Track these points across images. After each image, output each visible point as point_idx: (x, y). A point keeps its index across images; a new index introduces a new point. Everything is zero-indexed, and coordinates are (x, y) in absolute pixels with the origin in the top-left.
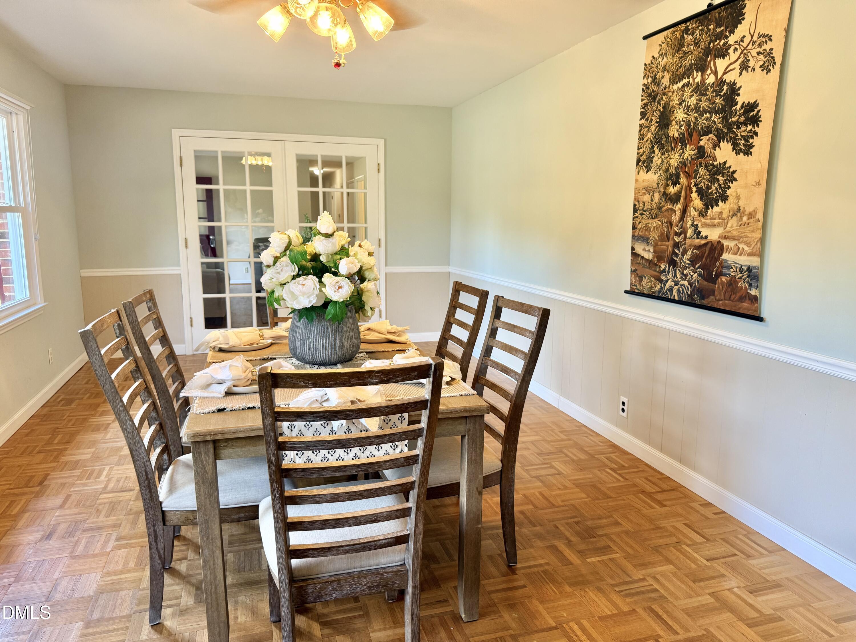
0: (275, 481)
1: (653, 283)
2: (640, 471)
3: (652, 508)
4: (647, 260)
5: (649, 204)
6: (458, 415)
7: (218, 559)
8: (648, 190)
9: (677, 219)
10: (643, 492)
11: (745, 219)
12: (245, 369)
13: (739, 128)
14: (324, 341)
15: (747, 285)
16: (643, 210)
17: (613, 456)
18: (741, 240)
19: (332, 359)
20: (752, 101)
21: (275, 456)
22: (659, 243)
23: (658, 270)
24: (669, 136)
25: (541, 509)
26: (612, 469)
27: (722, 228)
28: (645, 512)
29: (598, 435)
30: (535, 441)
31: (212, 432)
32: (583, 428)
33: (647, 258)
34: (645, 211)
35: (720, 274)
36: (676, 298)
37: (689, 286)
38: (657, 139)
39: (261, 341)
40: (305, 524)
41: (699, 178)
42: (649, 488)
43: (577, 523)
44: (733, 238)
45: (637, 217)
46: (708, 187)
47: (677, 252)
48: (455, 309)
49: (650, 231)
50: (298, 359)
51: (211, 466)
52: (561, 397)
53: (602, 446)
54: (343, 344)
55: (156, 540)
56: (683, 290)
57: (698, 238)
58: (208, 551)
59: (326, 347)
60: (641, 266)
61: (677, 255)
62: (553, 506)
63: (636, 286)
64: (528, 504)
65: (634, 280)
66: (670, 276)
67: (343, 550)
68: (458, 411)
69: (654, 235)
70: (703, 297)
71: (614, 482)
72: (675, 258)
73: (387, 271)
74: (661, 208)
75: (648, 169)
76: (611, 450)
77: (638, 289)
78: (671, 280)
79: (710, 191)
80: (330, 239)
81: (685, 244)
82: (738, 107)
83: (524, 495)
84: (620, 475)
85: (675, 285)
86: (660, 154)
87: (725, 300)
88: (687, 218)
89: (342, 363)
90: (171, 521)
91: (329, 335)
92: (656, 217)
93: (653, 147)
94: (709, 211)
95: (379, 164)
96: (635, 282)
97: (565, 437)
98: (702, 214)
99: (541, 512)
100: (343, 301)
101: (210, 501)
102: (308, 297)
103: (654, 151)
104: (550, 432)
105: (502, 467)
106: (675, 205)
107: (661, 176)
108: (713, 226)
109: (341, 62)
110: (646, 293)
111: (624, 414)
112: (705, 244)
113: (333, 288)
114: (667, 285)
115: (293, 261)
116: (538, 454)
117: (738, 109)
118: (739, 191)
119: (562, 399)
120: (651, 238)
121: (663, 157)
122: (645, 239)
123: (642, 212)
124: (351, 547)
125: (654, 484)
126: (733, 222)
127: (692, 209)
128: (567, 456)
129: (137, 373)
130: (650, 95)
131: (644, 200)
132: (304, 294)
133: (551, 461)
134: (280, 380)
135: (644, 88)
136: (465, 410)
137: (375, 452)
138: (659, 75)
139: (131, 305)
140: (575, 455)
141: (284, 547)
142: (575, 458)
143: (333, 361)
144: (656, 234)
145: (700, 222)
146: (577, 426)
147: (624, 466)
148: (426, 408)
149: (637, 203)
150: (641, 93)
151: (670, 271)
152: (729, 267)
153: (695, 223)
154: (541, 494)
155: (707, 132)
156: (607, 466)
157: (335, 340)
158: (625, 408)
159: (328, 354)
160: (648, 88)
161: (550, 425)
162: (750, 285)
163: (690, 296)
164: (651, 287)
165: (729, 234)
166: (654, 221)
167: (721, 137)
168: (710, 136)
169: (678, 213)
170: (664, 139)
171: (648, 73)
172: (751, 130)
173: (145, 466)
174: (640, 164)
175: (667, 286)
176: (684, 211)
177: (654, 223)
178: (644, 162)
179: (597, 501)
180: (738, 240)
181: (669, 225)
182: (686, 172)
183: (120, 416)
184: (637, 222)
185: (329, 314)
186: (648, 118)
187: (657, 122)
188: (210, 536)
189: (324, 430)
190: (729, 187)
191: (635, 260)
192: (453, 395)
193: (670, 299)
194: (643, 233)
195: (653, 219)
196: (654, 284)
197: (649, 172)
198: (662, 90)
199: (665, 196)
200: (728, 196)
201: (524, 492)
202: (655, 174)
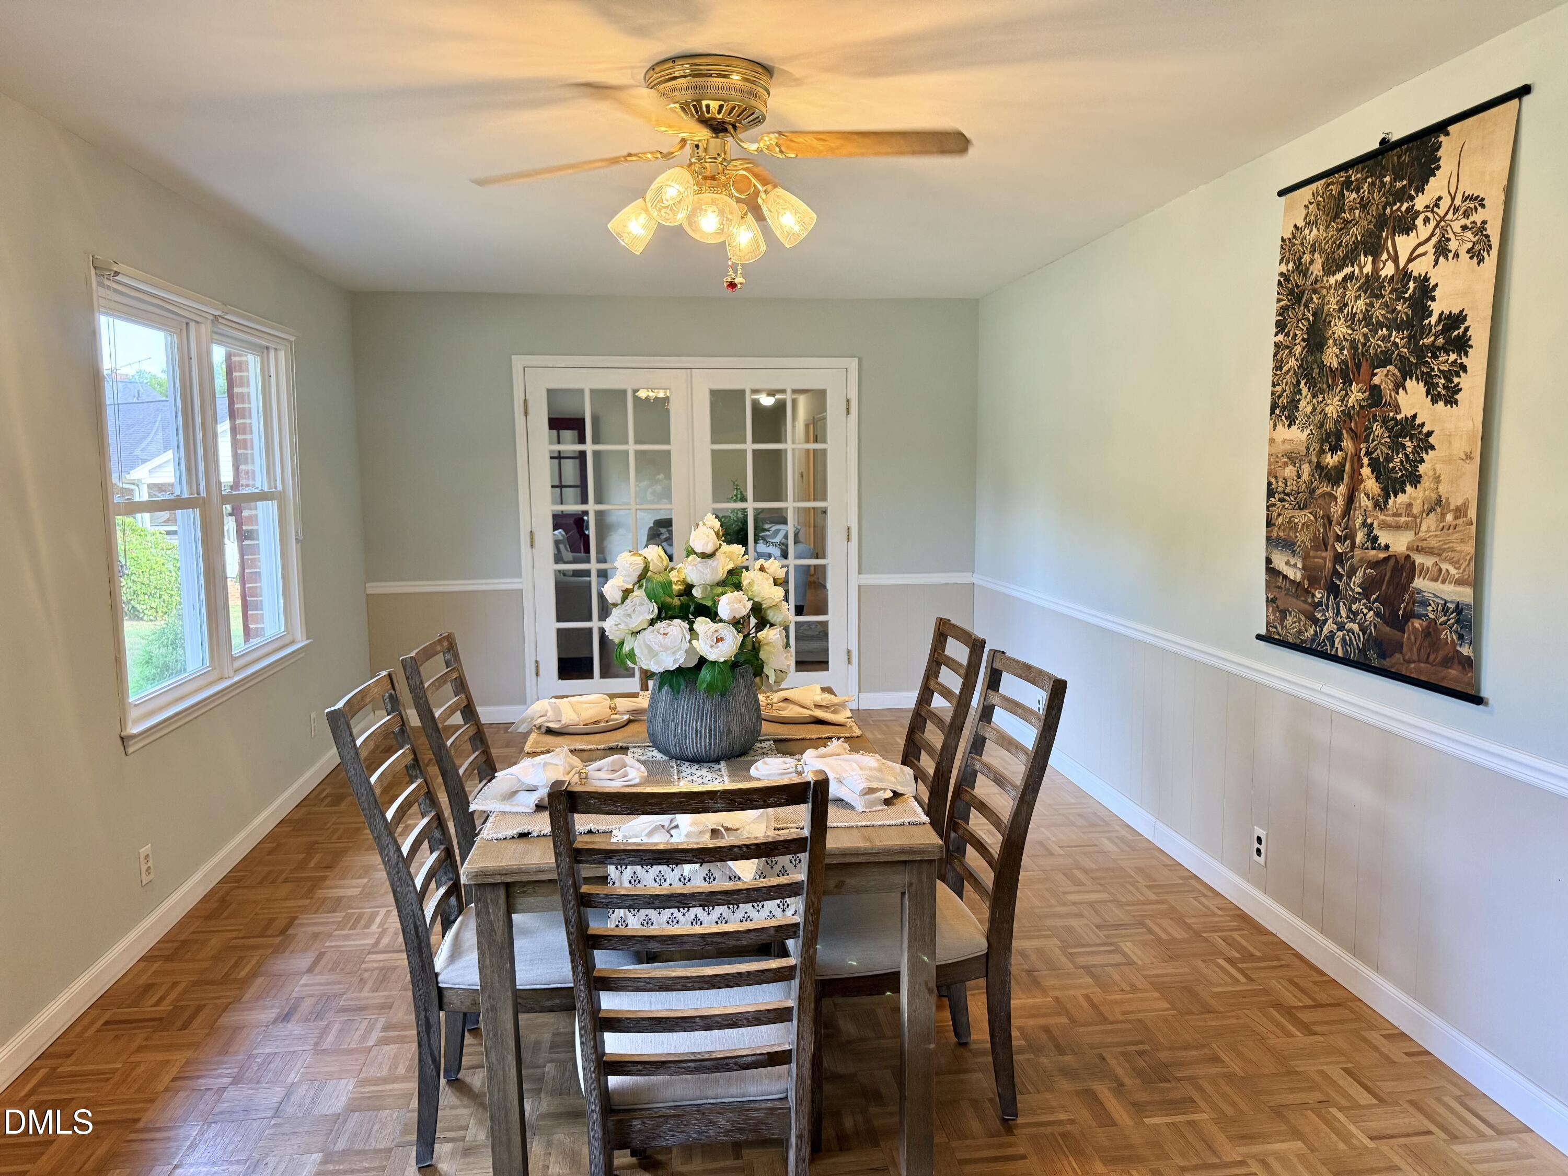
0: (577, 954)
1: (1302, 624)
2: (1281, 966)
3: (1290, 1035)
4: (1293, 582)
5: (1295, 482)
6: (889, 859)
7: (509, 1069)
8: (1292, 458)
9: (1339, 513)
10: (1278, 1006)
11: (1449, 517)
12: (568, 769)
13: (1435, 357)
14: (699, 724)
15: (1455, 638)
16: (1284, 492)
17: (1235, 935)
18: (1444, 555)
19: (712, 753)
20: (1456, 311)
21: (576, 914)
22: (1312, 553)
23: (1310, 600)
24: (1324, 366)
25: (1082, 1026)
26: (1230, 960)
27: (1413, 532)
28: (1272, 1041)
29: (1217, 894)
30: (1097, 902)
31: (503, 870)
32: (1193, 882)
33: (1292, 578)
34: (1287, 495)
35: (1410, 615)
36: (1340, 654)
37: (1361, 633)
38: (1305, 370)
39: (613, 717)
40: (626, 1022)
41: (1373, 441)
42: (1291, 998)
43: (1141, 1053)
44: (1430, 552)
45: (1275, 505)
46: (1389, 459)
47: (1341, 571)
48: (939, 665)
49: (1296, 531)
50: (660, 751)
51: (501, 923)
52: (1158, 822)
53: (1221, 916)
54: (729, 729)
55: (428, 1033)
56: (1350, 639)
57: (1373, 548)
58: (496, 1055)
59: (701, 733)
60: (1284, 593)
61: (1340, 577)
62: (1105, 1020)
63: (1276, 628)
64: (1059, 1014)
65: (1272, 618)
66: (1329, 614)
67: (684, 1068)
68: (889, 851)
69: (1303, 538)
70: (1383, 655)
71: (1226, 984)
72: (1338, 582)
73: (862, 582)
74: (1314, 491)
75: (1292, 421)
76: (1235, 924)
77: (1279, 634)
78: (1331, 620)
79: (1391, 465)
80: (710, 561)
81: (1352, 557)
82: (1434, 319)
83: (1057, 999)
84: (1241, 971)
85: (1339, 629)
86: (1309, 396)
87: (1419, 661)
88: (1354, 511)
89: (729, 759)
90: (451, 1004)
91: (707, 714)
92: (1305, 507)
93: (1298, 383)
94: (1391, 501)
95: (848, 401)
96: (1274, 620)
97: (1154, 897)
98: (1380, 505)
99: (1082, 1029)
100: (725, 662)
101: (499, 976)
102: (674, 653)
103: (1301, 390)
104: (1129, 886)
105: (988, 948)
106: (1335, 487)
107: (1312, 434)
108: (1398, 527)
109: (736, 281)
110: (1291, 641)
111: (1261, 860)
112: (1386, 559)
113: (708, 641)
114: (1324, 629)
115: (651, 596)
116: (1097, 927)
117: (1433, 323)
118: (1438, 467)
119: (1161, 826)
120: (1299, 543)
121: (1314, 401)
122: (1288, 545)
123: (1282, 495)
124: (697, 1064)
125: (1303, 991)
126: (1430, 523)
127: (1362, 495)
128: (1150, 931)
129: (415, 768)
130: (1291, 292)
131: (1286, 475)
132: (666, 649)
133: (1119, 940)
134: (579, 801)
135: (1282, 279)
136: (903, 851)
137: (753, 913)
138: (1306, 258)
139: (413, 662)
140: (1164, 930)
141: (593, 1056)
142: (1164, 936)
143: (714, 753)
144: (1306, 536)
145: (1379, 517)
146: (1181, 878)
147: (1252, 955)
148: (805, 851)
149: (1273, 480)
150: (1275, 288)
151: (1330, 603)
152: (1426, 603)
153: (1369, 521)
154: (1087, 998)
155: (1384, 360)
156: (1220, 953)
157: (715, 721)
158: (1262, 848)
159: (705, 745)
160: (1287, 280)
161: (1132, 873)
162: (1461, 637)
163: (1362, 651)
164: (1300, 632)
165: (1424, 544)
166: (1303, 513)
167: (1406, 372)
168: (1389, 368)
169: (1340, 501)
170: (1316, 371)
171: (1288, 253)
172: (1455, 361)
173: (414, 915)
174: (1277, 412)
175: (1325, 631)
176: (1350, 499)
177: (1303, 517)
178: (1284, 408)
179: (1187, 1017)
180: (1439, 555)
181: (1326, 522)
182: (1351, 429)
183: (379, 838)
184: (1275, 514)
185: (703, 682)
186: (1289, 332)
187: (1303, 340)
188: (499, 1032)
189: (672, 874)
190: (1422, 461)
191: (1273, 580)
192: (888, 822)
193: (1330, 654)
194: (1286, 533)
195: (1301, 509)
196: (1304, 625)
197: (1293, 427)
198: (1312, 284)
199: (1319, 471)
200: (1420, 476)
201: (1057, 993)
202: (1302, 431)
